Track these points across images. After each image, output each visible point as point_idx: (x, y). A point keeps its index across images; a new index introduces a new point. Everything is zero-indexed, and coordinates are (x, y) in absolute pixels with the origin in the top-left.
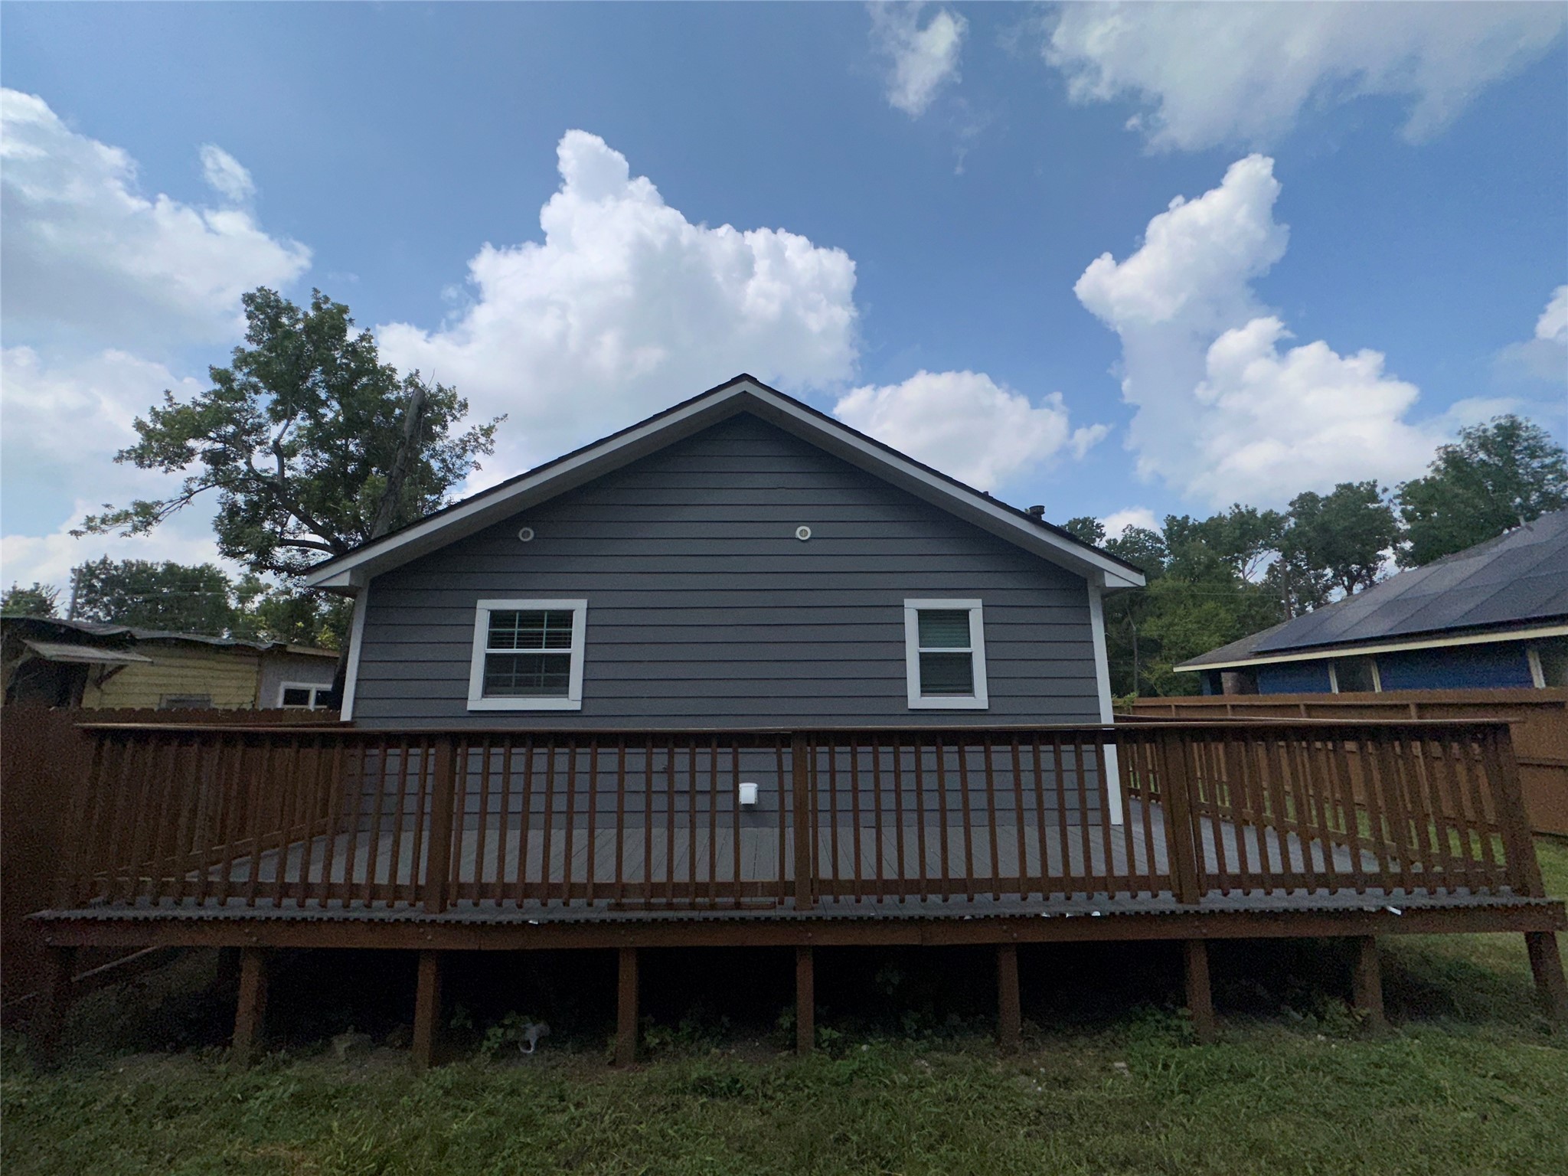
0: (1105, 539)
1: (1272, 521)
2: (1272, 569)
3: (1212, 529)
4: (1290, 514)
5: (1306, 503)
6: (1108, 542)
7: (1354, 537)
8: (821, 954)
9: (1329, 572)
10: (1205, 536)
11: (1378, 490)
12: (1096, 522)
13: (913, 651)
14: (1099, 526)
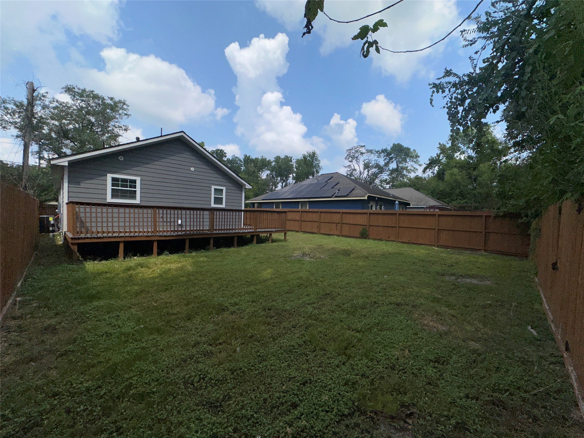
0: (226, 158)
1: (269, 162)
2: (267, 175)
3: (255, 161)
4: (274, 161)
5: (278, 159)
6: (227, 159)
7: (286, 171)
8: (214, 238)
9: (279, 178)
10: (254, 163)
11: (292, 159)
12: (225, 151)
13: (213, 196)
14: (225, 153)
